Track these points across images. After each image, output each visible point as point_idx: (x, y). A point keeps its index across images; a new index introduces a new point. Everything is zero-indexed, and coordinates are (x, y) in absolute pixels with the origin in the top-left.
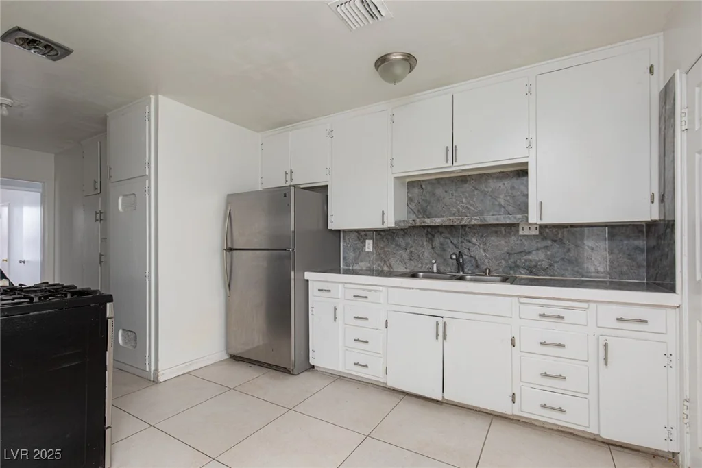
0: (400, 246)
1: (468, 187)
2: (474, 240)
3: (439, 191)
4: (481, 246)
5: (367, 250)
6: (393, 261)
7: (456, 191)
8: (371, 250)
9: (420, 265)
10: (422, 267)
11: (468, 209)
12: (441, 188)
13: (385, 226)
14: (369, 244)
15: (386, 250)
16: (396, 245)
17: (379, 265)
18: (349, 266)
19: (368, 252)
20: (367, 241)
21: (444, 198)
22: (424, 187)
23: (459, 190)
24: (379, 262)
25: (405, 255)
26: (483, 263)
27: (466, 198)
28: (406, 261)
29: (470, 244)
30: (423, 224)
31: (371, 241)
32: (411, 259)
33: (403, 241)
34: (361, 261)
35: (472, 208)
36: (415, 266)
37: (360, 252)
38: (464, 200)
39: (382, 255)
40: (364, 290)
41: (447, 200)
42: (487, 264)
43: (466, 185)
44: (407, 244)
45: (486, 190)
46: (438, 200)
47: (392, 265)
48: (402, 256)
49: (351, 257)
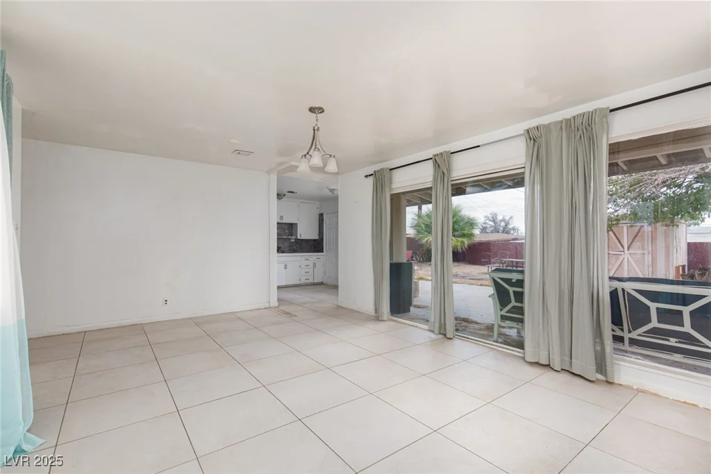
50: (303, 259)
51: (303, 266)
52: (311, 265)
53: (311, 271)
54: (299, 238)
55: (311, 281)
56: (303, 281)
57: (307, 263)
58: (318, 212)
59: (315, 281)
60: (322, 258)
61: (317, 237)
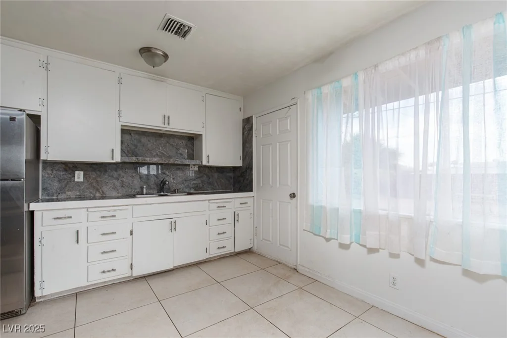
0: (112, 176)
1: (163, 140)
2: (167, 173)
3: (144, 140)
4: (172, 176)
5: (76, 180)
6: (105, 189)
7: (156, 141)
8: (81, 180)
9: (130, 190)
10: (131, 191)
11: (164, 154)
12: (145, 138)
13: (114, 161)
14: (79, 175)
15: (98, 179)
16: (109, 176)
17: (91, 193)
18: (53, 196)
19: (78, 182)
20: (77, 173)
21: (147, 144)
22: (132, 135)
23: (157, 141)
24: (91, 190)
25: (117, 183)
26: (172, 186)
27: (162, 147)
28: (118, 188)
29: (165, 176)
30: (144, 162)
31: (82, 173)
32: (123, 187)
33: (116, 173)
34: (69, 190)
35: (165, 153)
36: (126, 191)
37: (68, 182)
38: (161, 148)
39: (95, 184)
40: (109, 211)
41: (149, 146)
42: (175, 187)
43: (162, 139)
44: (119, 175)
45: (173, 144)
46: (143, 146)
47: (104, 192)
48: (114, 185)
49: (55, 188)
50: (214, 206)
51: (213, 221)
52: (230, 219)
53: (229, 229)
54: (204, 163)
55: (230, 249)
56: (214, 252)
57: (222, 213)
58: (241, 117)
59: (237, 250)
60: (250, 201)
61: (239, 163)
